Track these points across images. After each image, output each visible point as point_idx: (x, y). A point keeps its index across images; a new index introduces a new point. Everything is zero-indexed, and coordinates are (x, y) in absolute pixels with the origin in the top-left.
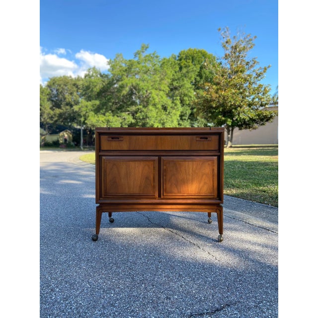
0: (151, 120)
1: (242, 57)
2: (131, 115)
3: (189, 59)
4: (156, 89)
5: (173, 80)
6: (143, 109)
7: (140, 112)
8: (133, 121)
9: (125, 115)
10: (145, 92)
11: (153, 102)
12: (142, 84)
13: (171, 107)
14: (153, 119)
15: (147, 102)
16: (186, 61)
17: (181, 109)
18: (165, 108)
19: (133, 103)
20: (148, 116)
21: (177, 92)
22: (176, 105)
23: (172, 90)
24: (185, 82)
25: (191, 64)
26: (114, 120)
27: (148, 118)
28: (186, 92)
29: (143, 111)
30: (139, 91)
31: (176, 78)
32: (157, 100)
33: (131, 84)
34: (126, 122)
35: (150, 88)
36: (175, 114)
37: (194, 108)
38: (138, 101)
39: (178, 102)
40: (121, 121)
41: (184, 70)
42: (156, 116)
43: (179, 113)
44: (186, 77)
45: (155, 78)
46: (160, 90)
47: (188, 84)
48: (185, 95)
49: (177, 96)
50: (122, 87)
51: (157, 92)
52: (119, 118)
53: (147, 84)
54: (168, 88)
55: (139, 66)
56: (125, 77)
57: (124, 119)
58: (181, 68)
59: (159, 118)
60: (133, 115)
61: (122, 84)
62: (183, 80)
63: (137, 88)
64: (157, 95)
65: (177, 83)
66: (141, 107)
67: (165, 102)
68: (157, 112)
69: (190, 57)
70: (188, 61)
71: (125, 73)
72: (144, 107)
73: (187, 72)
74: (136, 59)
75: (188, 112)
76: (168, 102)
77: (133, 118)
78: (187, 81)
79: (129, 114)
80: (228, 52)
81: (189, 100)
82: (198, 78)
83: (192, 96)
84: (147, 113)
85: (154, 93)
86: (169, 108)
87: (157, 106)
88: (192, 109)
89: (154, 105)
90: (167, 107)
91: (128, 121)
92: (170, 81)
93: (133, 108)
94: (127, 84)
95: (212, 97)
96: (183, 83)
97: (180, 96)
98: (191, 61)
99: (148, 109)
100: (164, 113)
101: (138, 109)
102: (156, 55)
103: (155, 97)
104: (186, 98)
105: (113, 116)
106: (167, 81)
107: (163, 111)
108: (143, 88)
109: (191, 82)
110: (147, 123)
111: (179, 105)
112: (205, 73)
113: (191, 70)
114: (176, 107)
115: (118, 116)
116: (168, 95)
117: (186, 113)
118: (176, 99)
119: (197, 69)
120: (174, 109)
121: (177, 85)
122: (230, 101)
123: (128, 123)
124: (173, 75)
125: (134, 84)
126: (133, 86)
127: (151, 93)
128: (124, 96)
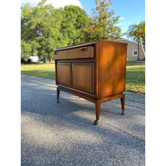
0: (51, 46)
1: (106, 9)
2: (38, 42)
3: (71, 11)
4: (53, 27)
5: (63, 22)
6: (46, 39)
7: (44, 41)
8: (40, 46)
9: (34, 42)
10: (46, 28)
11: (52, 35)
12: (44, 23)
14: (52, 45)
15: (48, 35)
16: (69, 12)
17: (68, 40)
19: (38, 35)
20: (49, 43)
21: (65, 30)
22: (65, 37)
23: (62, 28)
24: (70, 24)
25: (72, 13)
26: (27, 45)
27: (49, 45)
28: (71, 30)
29: (46, 40)
30: (42, 27)
31: (65, 21)
32: (54, 34)
33: (36, 23)
34: (35, 47)
35: (50, 26)
37: (75, 40)
38: (41, 34)
39: (66, 36)
40: (31, 46)
41: (69, 17)
42: (54, 44)
43: (67, 42)
44: (70, 21)
45: (52, 20)
46: (55, 28)
47: (72, 26)
48: (71, 32)
49: (65, 32)
50: (30, 25)
51: (54, 29)
52: (30, 44)
53: (48, 24)
54: (60, 27)
55: (41, 11)
56: (32, 18)
57: (34, 45)
58: (67, 16)
59: (56, 45)
60: (39, 43)
61: (31, 22)
62: (69, 22)
63: (41, 25)
64: (54, 31)
65: (65, 24)
66: (44, 38)
67: (59, 36)
68: (55, 41)
69: (72, 10)
71: (32, 15)
72: (46, 38)
73: (71, 18)
74: (39, 7)
75: (71, 42)
76: (61, 35)
77: (40, 45)
78: (71, 23)
79: (37, 42)
80: (98, 6)
81: (72, 35)
82: (77, 23)
83: (75, 33)
84: (49, 42)
85: (52, 29)
86: (61, 39)
87: (55, 38)
88: (74, 40)
89: (52, 37)
91: (37, 47)
92: (61, 22)
93: (39, 38)
94: (34, 22)
95: (91, 32)
96: (69, 24)
97: (68, 33)
98: (72, 12)
99: (49, 39)
100: (59, 42)
101: (42, 39)
102: (51, 6)
103: (53, 32)
104: (71, 34)
105: (26, 42)
107: (58, 40)
108: (45, 26)
109: (73, 24)
110: (49, 48)
111: (68, 38)
112: (80, 20)
113: (73, 17)
114: (65, 39)
115: (29, 43)
116: (60, 31)
117: (71, 43)
118: (65, 34)
119: (76, 16)
120: (64, 40)
121: (66, 25)
122: (101, 35)
123: (36, 48)
124: (63, 19)
125: (39, 22)
126: (38, 24)
127: (50, 29)
128: (32, 30)
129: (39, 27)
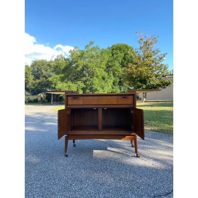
0: (95, 86)
1: (150, 48)
2: (83, 82)
3: (118, 49)
4: (98, 67)
5: (108, 62)
6: (91, 79)
7: (89, 81)
8: (85, 86)
9: (79, 83)
10: (91, 69)
11: (96, 75)
12: (89, 64)
13: (108, 78)
14: (97, 85)
15: (93, 75)
16: (116, 51)
17: (113, 79)
18: (104, 78)
19: (84, 76)
20: (93, 83)
21: (111, 69)
22: (110, 76)
23: (107, 67)
24: (116, 63)
25: (118, 52)
26: (73, 86)
27: (94, 84)
28: (116, 69)
29: (91, 80)
31: (110, 60)
32: (99, 74)
33: (82, 65)
34: (80, 87)
35: (95, 66)
36: (110, 82)
37: (122, 78)
38: (87, 75)
39: (112, 75)
40: (77, 86)
41: (115, 56)
42: (98, 83)
43: (112, 81)
44: (116, 60)
45: (97, 61)
46: (101, 68)
47: (118, 64)
48: (116, 70)
49: (111, 71)
50: (77, 66)
51: (99, 69)
52: (76, 85)
53: (93, 65)
54: (105, 66)
55: (87, 53)
56: (79, 60)
57: (79, 85)
58: (113, 55)
59: (100, 85)
60: (84, 83)
61: (77, 64)
62: (114, 61)
63: (87, 67)
64: (99, 71)
65: (111, 63)
66: (89, 78)
67: (104, 75)
68: (99, 81)
69: (119, 48)
70: (117, 50)
71: (79, 58)
72: (91, 78)
73: (117, 57)
74: (86, 50)
75: (117, 80)
76: (106, 75)
77: (85, 85)
78: (117, 62)
79: (82, 82)
80: (142, 45)
81: (118, 73)
82: (123, 61)
83: (120, 71)
84: (93, 82)
85: (97, 69)
87: (99, 77)
88: (120, 79)
89: (97, 77)
90: (105, 78)
91: (81, 87)
92: (106, 62)
93: (84, 79)
94: (80, 64)
96: (114, 63)
97: (113, 71)
98: (119, 51)
99: (93, 79)
100: (103, 81)
101: (87, 79)
102: (98, 47)
103: (98, 72)
104: (116, 72)
105: (72, 83)
107: (102, 80)
108: (90, 67)
109: (119, 63)
110: (93, 88)
111: (112, 76)
112: (127, 58)
113: (119, 56)
114: (110, 78)
115: (75, 84)
116: (105, 70)
117: (116, 81)
118: (110, 73)
119: (123, 55)
120: (109, 79)
121: (111, 64)
123: (81, 88)
124: (108, 59)
125: (85, 64)
127: (95, 70)
128: (78, 71)
129: (85, 67)
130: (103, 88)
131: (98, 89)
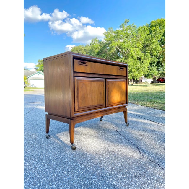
4: (133, 47)
5: (145, 40)
12: (124, 45)
13: (144, 58)
14: (131, 67)
15: (128, 56)
16: (155, 27)
17: (151, 59)
18: (139, 59)
19: (119, 58)
21: (148, 48)
22: (147, 56)
23: (144, 47)
24: (154, 40)
25: (158, 29)
28: (155, 47)
30: (122, 49)
31: (148, 38)
32: (134, 54)
35: (130, 47)
36: (147, 63)
37: (161, 58)
38: (121, 56)
39: (149, 55)
41: (153, 33)
42: (133, 64)
43: (149, 62)
44: (154, 37)
45: (133, 40)
46: (136, 48)
47: (156, 42)
48: (154, 49)
49: (148, 51)
50: (111, 48)
51: (134, 49)
53: (128, 45)
54: (142, 46)
55: (122, 33)
56: (113, 41)
58: (151, 32)
59: (135, 66)
61: (111, 46)
62: (152, 39)
64: (134, 51)
66: (124, 59)
67: (140, 55)
68: (134, 62)
69: (158, 25)
71: (114, 39)
73: (156, 34)
74: (121, 29)
75: (155, 61)
76: (142, 55)
81: (156, 53)
85: (132, 50)
86: (142, 59)
87: (134, 58)
88: (159, 59)
89: (132, 57)
92: (143, 41)
94: (114, 45)
97: (151, 51)
99: (128, 61)
100: (139, 62)
101: (122, 61)
102: (134, 25)
104: (154, 51)
106: (141, 41)
108: (125, 47)
109: (158, 40)
113: (158, 32)
114: (147, 58)
116: (141, 50)
118: (147, 53)
121: (148, 43)
124: (146, 37)
126: (118, 46)
127: (130, 50)
128: (112, 53)
129: (119, 48)
130: (138, 69)
131: (133, 70)
